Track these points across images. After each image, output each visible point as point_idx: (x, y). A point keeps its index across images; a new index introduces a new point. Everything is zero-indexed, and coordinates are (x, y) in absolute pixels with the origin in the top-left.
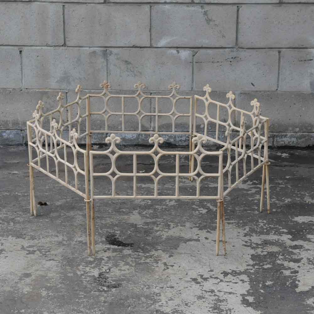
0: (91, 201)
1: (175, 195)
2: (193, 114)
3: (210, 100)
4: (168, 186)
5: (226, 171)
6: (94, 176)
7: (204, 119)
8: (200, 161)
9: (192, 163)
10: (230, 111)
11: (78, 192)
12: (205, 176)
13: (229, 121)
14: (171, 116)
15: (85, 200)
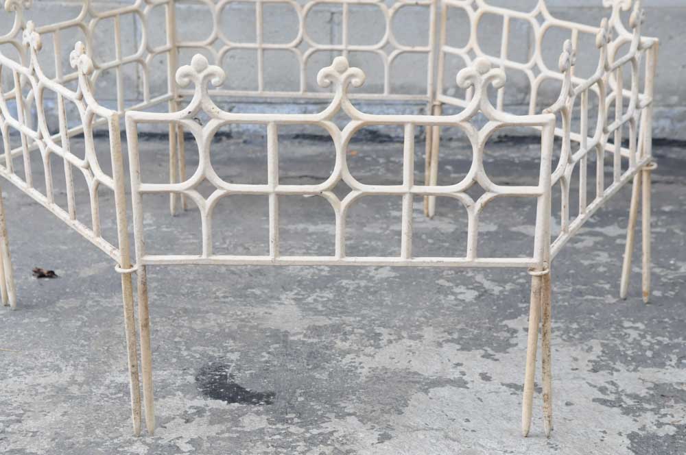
0: (135, 272)
1: (399, 256)
2: (437, 46)
3: (484, 7)
4: (374, 228)
5: (558, 180)
6: (142, 194)
7: (467, 58)
8: (481, 145)
9: (432, 172)
10: (538, 31)
11: (100, 244)
12: (495, 195)
13: (537, 57)
14: (381, 52)
15: (118, 269)
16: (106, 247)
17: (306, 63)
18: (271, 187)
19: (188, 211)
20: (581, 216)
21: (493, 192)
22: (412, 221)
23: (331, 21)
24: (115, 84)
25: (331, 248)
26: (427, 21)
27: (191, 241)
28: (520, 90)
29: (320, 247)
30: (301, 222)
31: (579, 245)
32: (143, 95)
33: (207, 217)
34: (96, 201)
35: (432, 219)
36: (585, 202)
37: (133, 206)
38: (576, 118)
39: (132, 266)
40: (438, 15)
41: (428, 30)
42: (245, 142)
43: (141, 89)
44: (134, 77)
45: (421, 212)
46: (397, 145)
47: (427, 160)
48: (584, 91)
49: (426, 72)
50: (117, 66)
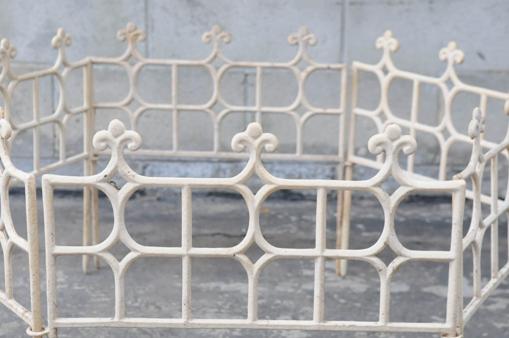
0: (46, 334)
1: (312, 319)
2: (348, 108)
3: (394, 72)
4: (285, 287)
5: (470, 245)
6: (56, 256)
7: (378, 121)
8: (393, 210)
9: (344, 232)
10: (448, 95)
11: (12, 306)
12: (407, 259)
13: (446, 121)
14: (294, 114)
15: (29, 332)
16: (17, 309)
17: (220, 123)
18: (185, 249)
19: (100, 269)
20: (493, 281)
21: (404, 256)
22: (325, 280)
23: (245, 82)
24: (31, 142)
25: (243, 307)
26: (338, 83)
27: (104, 299)
28: (430, 150)
29: (232, 307)
30: (213, 280)
31: (492, 307)
32: (58, 152)
33: (120, 279)
34: (9, 262)
35: (344, 278)
36: (497, 267)
37: (47, 269)
38: (487, 178)
39: (43, 329)
40: (349, 78)
41: (339, 92)
42: (159, 199)
43: (56, 147)
44: (51, 136)
45: (333, 271)
46: (309, 204)
47: (338, 219)
48: (494, 157)
49: (337, 133)
50: (35, 127)
